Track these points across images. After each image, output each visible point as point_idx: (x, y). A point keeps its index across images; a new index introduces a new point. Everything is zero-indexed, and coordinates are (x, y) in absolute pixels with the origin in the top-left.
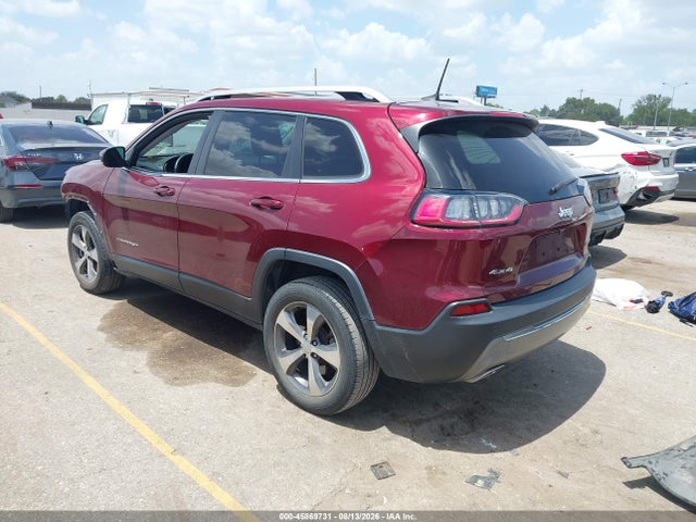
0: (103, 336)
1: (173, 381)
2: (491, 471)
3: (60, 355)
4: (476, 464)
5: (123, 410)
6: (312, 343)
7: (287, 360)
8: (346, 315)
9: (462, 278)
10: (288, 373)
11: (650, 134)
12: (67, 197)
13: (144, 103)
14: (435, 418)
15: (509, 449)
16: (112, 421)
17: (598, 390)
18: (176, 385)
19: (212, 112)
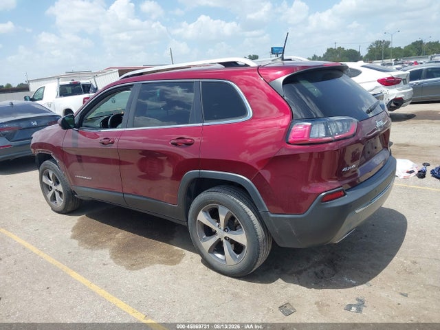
0: (75, 242)
1: (131, 267)
2: (358, 300)
3: (51, 260)
4: (346, 296)
5: (103, 293)
6: (224, 230)
7: (208, 243)
8: (248, 210)
9: (324, 176)
10: (210, 251)
11: (383, 65)
12: (36, 152)
13: (68, 83)
14: (309, 268)
15: (364, 282)
16: (98, 302)
17: (407, 234)
18: (134, 269)
19: (133, 85)
